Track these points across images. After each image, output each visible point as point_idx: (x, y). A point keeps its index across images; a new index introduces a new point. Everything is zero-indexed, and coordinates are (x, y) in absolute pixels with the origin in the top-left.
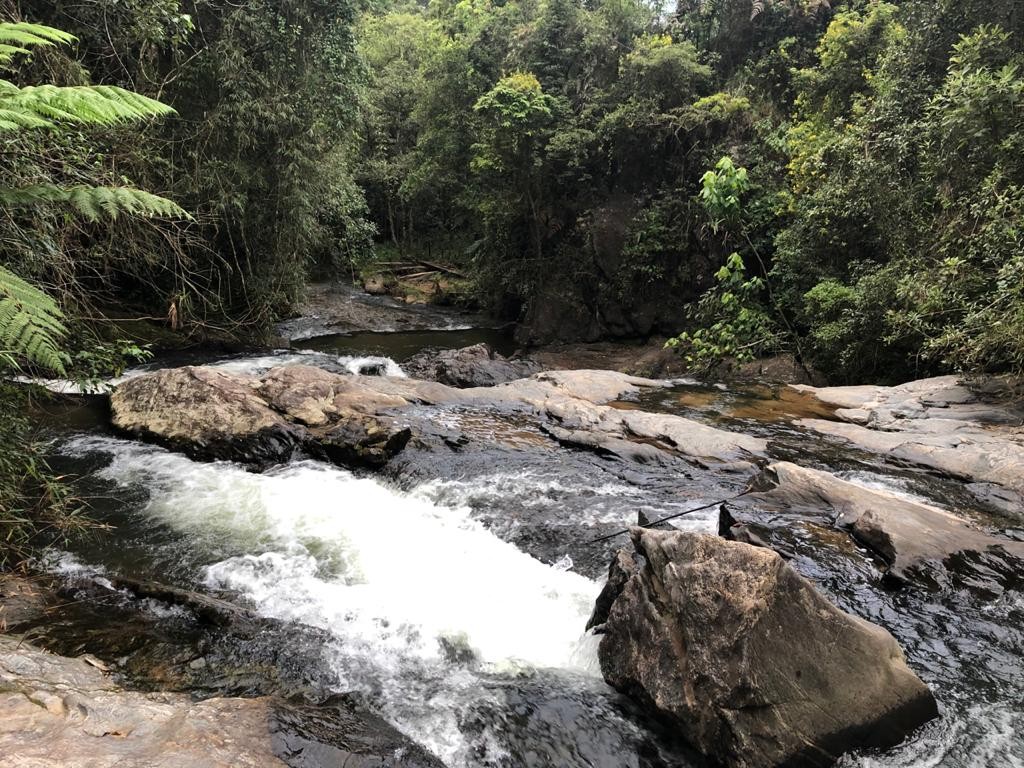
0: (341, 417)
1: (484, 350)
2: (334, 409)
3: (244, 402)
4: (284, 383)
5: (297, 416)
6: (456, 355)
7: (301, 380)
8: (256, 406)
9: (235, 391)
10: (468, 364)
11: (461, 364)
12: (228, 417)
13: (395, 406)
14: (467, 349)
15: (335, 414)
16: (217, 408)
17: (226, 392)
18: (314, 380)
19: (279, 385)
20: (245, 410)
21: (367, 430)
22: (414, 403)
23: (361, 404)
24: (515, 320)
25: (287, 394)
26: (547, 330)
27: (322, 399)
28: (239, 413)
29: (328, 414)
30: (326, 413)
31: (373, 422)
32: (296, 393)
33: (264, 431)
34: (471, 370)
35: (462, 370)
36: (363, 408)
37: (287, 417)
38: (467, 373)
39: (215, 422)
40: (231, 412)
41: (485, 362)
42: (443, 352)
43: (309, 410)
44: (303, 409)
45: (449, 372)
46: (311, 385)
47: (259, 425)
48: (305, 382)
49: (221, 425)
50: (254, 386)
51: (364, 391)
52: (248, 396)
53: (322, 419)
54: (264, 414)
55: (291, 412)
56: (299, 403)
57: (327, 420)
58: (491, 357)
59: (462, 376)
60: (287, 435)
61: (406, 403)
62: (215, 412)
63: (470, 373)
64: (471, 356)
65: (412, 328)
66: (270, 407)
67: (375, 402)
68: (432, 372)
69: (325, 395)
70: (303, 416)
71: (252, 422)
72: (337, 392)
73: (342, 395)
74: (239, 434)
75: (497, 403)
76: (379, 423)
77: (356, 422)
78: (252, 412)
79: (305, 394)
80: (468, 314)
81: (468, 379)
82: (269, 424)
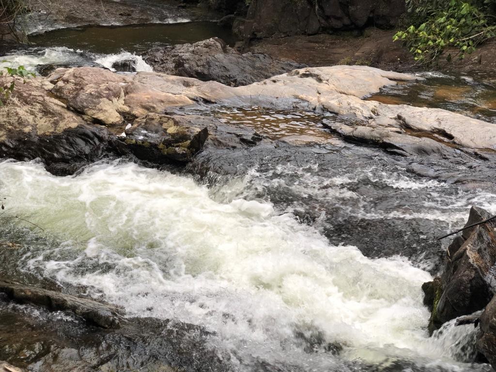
0: (135, 117)
1: (218, 44)
2: (127, 109)
3: (43, 103)
4: (76, 84)
5: (95, 117)
6: (191, 49)
7: (91, 82)
8: (55, 108)
9: (33, 93)
10: (204, 57)
11: (197, 57)
12: (30, 119)
13: (181, 105)
14: (201, 43)
15: (129, 113)
16: (18, 110)
17: (25, 95)
18: (103, 81)
19: (70, 86)
20: (46, 112)
21: (166, 130)
22: (197, 101)
23: (151, 104)
24: (232, 13)
25: (83, 96)
26: (269, 23)
27: (115, 100)
28: (40, 115)
29: (123, 114)
30: (120, 113)
31: (171, 122)
32: (91, 94)
33: (68, 132)
34: (208, 63)
35: (199, 63)
36: (154, 108)
37: (86, 117)
38: (203, 66)
39: (19, 124)
40: (32, 113)
41: (220, 56)
42: (178, 46)
43: (105, 111)
44: (100, 110)
45: (186, 65)
46: (103, 86)
47: (62, 126)
48: (96, 83)
49: (25, 126)
50: (46, 88)
51: (150, 91)
52: (47, 98)
53: (118, 119)
54: (66, 116)
55: (90, 112)
56: (96, 104)
57: (123, 119)
58: (225, 51)
59: (199, 69)
60: (91, 135)
61: (191, 102)
62: (17, 114)
63: (207, 66)
64: (205, 50)
65: (135, 22)
66: (68, 108)
67: (162, 102)
68: (171, 65)
69: (117, 95)
70: (101, 116)
71: (56, 123)
72: (126, 93)
73: (132, 95)
74: (44, 135)
75: (274, 101)
76: (176, 123)
77: (154, 122)
78: (53, 114)
79: (99, 96)
80: (183, 7)
81: (206, 72)
82: (74, 125)
